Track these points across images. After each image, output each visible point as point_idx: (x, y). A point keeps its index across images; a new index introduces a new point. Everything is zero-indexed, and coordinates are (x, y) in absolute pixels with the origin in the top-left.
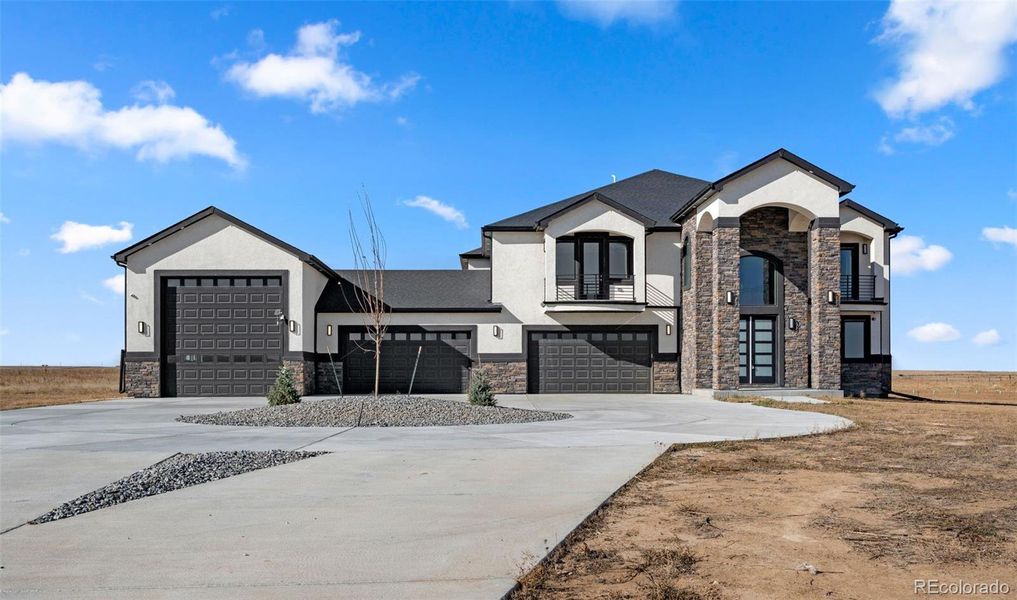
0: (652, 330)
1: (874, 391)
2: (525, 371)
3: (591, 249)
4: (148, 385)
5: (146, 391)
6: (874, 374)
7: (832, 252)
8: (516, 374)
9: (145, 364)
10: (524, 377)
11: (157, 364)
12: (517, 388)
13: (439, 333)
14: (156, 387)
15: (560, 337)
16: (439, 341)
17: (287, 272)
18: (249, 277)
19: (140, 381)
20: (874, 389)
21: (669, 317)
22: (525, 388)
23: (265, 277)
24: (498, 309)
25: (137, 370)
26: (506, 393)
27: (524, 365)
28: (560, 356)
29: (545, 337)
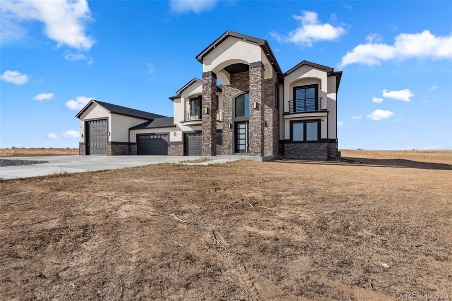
1: (323, 157)
2: (183, 148)
4: (83, 151)
6: (323, 149)
7: (257, 81)
8: (180, 149)
10: (183, 150)
11: (85, 146)
12: (180, 154)
13: (161, 135)
14: (85, 152)
16: (161, 138)
17: (108, 117)
20: (323, 156)
22: (183, 154)
24: (175, 126)
25: (82, 148)
26: (177, 155)
27: (183, 145)
29: (190, 136)
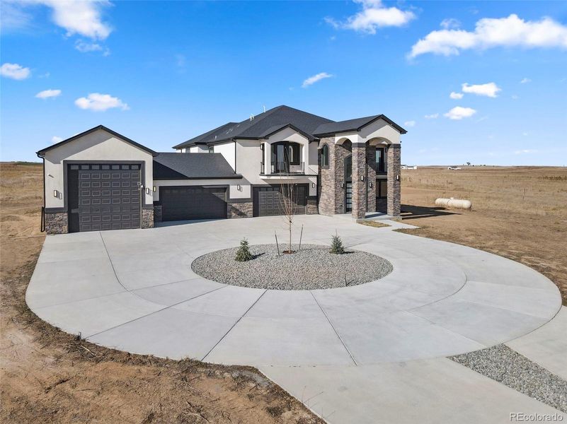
0: (306, 186)
2: (252, 207)
3: (281, 149)
4: (60, 226)
5: (59, 230)
8: (248, 208)
9: (58, 215)
10: (252, 209)
11: (66, 214)
12: (248, 214)
14: (66, 228)
15: (267, 190)
17: (144, 162)
18: (121, 164)
19: (55, 225)
21: (314, 180)
22: (252, 215)
23: (130, 165)
24: (240, 177)
25: (53, 218)
27: (252, 203)
28: (267, 199)
